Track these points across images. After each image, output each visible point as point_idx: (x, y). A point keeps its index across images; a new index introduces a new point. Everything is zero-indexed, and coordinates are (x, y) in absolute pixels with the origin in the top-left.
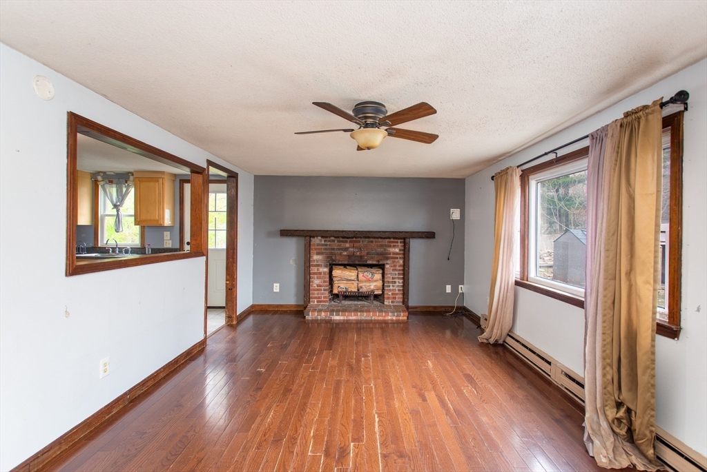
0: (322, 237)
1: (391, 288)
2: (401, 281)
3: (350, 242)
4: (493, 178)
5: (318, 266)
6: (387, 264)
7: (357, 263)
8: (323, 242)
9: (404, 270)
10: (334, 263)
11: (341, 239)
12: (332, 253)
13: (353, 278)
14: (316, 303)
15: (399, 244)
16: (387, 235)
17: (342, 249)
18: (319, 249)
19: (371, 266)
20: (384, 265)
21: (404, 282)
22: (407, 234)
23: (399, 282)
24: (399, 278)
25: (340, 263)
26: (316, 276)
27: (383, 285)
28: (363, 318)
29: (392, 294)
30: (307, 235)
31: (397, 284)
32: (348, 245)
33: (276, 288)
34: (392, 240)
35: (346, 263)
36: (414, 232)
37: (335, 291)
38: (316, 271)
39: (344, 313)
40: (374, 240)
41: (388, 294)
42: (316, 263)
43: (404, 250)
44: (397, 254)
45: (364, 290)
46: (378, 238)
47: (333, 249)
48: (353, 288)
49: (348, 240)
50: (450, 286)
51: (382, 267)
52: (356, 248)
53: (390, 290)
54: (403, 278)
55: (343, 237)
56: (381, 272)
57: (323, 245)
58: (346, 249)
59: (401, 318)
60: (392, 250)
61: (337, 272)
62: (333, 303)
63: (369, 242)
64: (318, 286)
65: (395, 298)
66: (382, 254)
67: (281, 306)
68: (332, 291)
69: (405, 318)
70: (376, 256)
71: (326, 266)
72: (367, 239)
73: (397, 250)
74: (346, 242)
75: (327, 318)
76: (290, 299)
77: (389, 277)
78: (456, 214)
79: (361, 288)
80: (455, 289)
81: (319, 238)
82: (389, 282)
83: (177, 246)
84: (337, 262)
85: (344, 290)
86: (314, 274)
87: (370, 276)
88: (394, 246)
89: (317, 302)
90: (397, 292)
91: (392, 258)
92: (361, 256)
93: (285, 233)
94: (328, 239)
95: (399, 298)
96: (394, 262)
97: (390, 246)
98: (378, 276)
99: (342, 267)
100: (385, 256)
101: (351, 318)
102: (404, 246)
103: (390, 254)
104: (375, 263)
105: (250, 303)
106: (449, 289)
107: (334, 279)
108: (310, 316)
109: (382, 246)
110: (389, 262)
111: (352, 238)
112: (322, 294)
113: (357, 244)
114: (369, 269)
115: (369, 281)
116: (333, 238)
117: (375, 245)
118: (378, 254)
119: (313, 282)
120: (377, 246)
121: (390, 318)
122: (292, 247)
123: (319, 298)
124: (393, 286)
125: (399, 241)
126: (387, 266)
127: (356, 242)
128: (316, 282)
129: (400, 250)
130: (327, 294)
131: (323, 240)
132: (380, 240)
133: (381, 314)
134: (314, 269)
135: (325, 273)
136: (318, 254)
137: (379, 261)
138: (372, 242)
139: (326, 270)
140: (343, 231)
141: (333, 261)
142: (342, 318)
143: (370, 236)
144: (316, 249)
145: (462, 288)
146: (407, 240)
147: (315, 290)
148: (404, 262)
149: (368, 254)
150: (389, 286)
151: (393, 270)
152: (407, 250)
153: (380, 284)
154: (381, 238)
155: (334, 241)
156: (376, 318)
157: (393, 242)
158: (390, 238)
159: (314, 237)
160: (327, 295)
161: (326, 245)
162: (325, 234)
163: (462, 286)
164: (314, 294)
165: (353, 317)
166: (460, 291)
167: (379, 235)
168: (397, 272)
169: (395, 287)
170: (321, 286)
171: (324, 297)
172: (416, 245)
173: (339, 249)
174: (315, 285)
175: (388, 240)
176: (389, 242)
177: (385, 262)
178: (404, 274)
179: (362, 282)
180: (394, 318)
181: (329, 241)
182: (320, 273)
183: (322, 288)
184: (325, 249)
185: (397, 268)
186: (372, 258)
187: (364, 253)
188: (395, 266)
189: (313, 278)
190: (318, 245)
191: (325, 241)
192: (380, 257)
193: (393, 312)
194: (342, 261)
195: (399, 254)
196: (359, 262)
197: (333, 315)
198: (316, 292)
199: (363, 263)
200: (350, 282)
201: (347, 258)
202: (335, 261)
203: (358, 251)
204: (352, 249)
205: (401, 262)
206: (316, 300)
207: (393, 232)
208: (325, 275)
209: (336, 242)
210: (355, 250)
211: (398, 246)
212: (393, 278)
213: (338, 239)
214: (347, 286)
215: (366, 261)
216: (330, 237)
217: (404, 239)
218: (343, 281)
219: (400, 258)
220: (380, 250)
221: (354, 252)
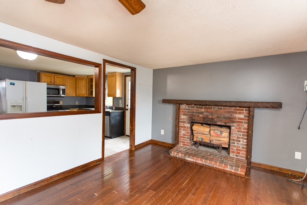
0: (187, 104)
1: (236, 144)
2: (245, 141)
3: (205, 108)
5: (184, 122)
6: (233, 126)
8: (187, 108)
9: (248, 132)
10: (194, 121)
11: (199, 106)
12: (192, 115)
13: (206, 133)
14: (182, 145)
15: (244, 111)
16: (233, 104)
17: (199, 113)
18: (185, 112)
19: (221, 126)
20: (230, 126)
21: (247, 142)
22: (251, 104)
23: (243, 142)
24: (243, 138)
25: (198, 122)
26: (182, 128)
27: (229, 142)
29: (237, 150)
30: (177, 103)
31: (241, 143)
32: (203, 110)
33: (162, 132)
34: (238, 108)
35: (202, 122)
36: (258, 102)
37: (195, 140)
38: (183, 126)
40: (223, 108)
41: (233, 148)
42: (182, 121)
43: (249, 117)
44: (242, 119)
45: (214, 142)
46: (226, 106)
47: (193, 112)
48: (206, 140)
50: (300, 153)
52: (209, 112)
53: (235, 146)
54: (247, 139)
56: (228, 131)
57: (187, 109)
58: (202, 113)
59: (239, 173)
60: (237, 116)
62: (194, 147)
63: (218, 109)
64: (184, 135)
65: (239, 153)
66: (229, 118)
67: (165, 143)
68: (193, 139)
70: (224, 120)
71: (189, 123)
72: (217, 107)
73: (242, 116)
74: (202, 108)
75: (182, 158)
76: (169, 140)
77: (234, 136)
79: (213, 141)
81: (185, 105)
82: (234, 140)
84: (196, 121)
85: (201, 140)
86: (181, 127)
87: (219, 133)
88: (240, 113)
89: (183, 144)
90: (241, 149)
91: (237, 122)
92: (212, 119)
93: (165, 101)
94: (190, 106)
95: (243, 154)
96: (238, 125)
97: (236, 113)
98: (225, 133)
99: (200, 125)
100: (232, 119)
101: (198, 162)
102: (249, 113)
103: (236, 118)
104: (223, 124)
105: (150, 138)
106: (298, 155)
107: (194, 132)
108: (173, 154)
109: (229, 112)
110: (235, 124)
111: (207, 105)
112: (186, 140)
113: (210, 110)
114: (219, 128)
115: (218, 136)
116: (193, 105)
117: (223, 112)
118: (225, 118)
119: (180, 132)
120: (225, 112)
121: (228, 169)
122: (170, 109)
123: (184, 142)
124: (238, 144)
125: (244, 109)
126: (233, 128)
127: (209, 108)
128: (182, 132)
129: (245, 116)
131: (187, 106)
132: (227, 108)
134: (181, 124)
135: (188, 127)
136: (184, 115)
137: (226, 123)
138: (221, 109)
139: (189, 125)
140: (199, 101)
141: (193, 120)
142: (192, 160)
144: (183, 112)
146: (251, 109)
147: (181, 137)
148: (248, 126)
149: (218, 117)
150: (234, 143)
151: (238, 131)
152: (251, 117)
153: (226, 140)
154: (229, 106)
155: (194, 107)
156: (217, 167)
157: (238, 110)
159: (182, 104)
160: (189, 141)
161: (189, 109)
164: (181, 139)
167: (225, 104)
168: (241, 134)
170: (185, 135)
171: (187, 143)
172: (260, 114)
173: (197, 113)
174: (182, 134)
175: (235, 108)
176: (234, 109)
177: (231, 124)
178: (248, 136)
179: (212, 136)
180: (233, 171)
181: (191, 107)
182: (185, 127)
183: (186, 137)
184: (189, 112)
185: (242, 130)
186: (220, 121)
187: (215, 116)
188: (240, 128)
189: (181, 129)
190: (184, 109)
191: (188, 107)
192: (227, 120)
193: (232, 166)
194: (199, 121)
195: (244, 119)
196: (210, 122)
197: (186, 157)
198: (182, 138)
199: (214, 123)
200: (204, 135)
201: (203, 119)
202: (194, 120)
203: (210, 115)
204: (206, 113)
205: (246, 126)
206: (182, 143)
207: (237, 102)
208: (188, 128)
209: (195, 108)
210: (208, 114)
211: (243, 113)
212: (237, 138)
213: (197, 106)
214: (202, 137)
215: (216, 122)
216: (191, 104)
217: (249, 107)
218: (199, 134)
219: (245, 123)
220: (227, 115)
221: (207, 115)
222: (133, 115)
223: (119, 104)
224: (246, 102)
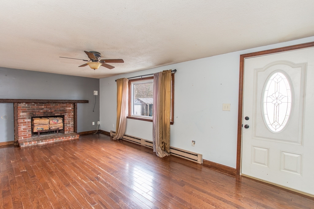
0: (26, 103)
1: (68, 126)
2: (73, 122)
3: (45, 105)
4: (116, 81)
5: (24, 118)
7: (49, 115)
8: (27, 106)
9: (74, 117)
10: (35, 116)
11: (39, 104)
12: (33, 111)
13: (47, 123)
14: (23, 138)
15: (72, 106)
16: (66, 101)
17: (40, 109)
18: (24, 109)
19: (56, 117)
20: (64, 116)
21: (74, 123)
22: (76, 101)
23: (72, 123)
24: (72, 121)
25: (38, 116)
26: (22, 124)
27: (64, 125)
28: (57, 141)
29: (69, 129)
30: (15, 102)
31: (71, 124)
32: (43, 107)
34: (68, 104)
35: (42, 116)
36: (79, 100)
37: (35, 131)
38: (22, 121)
39: (46, 140)
40: (58, 104)
42: (22, 117)
43: (74, 108)
44: (71, 110)
45: (53, 128)
46: (60, 103)
47: (34, 109)
48: (46, 128)
49: (43, 104)
50: (94, 122)
51: (63, 117)
52: (48, 108)
53: (67, 127)
54: (74, 121)
55: (40, 103)
56: (62, 119)
57: (26, 107)
58: (42, 109)
59: (76, 138)
60: (68, 108)
61: (36, 121)
63: (55, 105)
64: (24, 129)
65: (70, 130)
66: (63, 110)
68: (33, 131)
69: (78, 138)
70: (60, 112)
71: (29, 118)
72: (54, 104)
73: (70, 108)
74: (42, 105)
75: (35, 144)
77: (66, 121)
78: (96, 93)
79: (51, 127)
80: (96, 123)
81: (24, 103)
82: (67, 123)
84: (36, 116)
85: (41, 130)
87: (56, 121)
88: (69, 107)
89: (24, 138)
90: (71, 127)
91: (68, 112)
92: (51, 112)
94: (30, 104)
95: (72, 130)
96: (69, 114)
97: (67, 107)
98: (60, 121)
99: (39, 118)
100: (65, 111)
101: (50, 142)
102: (74, 106)
103: (67, 110)
104: (59, 115)
106: (93, 123)
107: (34, 125)
108: (25, 145)
109: (63, 107)
110: (66, 114)
111: (46, 103)
112: (27, 133)
113: (49, 106)
115: (56, 123)
116: (34, 104)
117: (59, 107)
119: (20, 127)
120: (60, 107)
123: (25, 135)
124: (69, 125)
125: (71, 104)
126: (66, 116)
127: (48, 105)
128: (22, 127)
129: (72, 109)
130: (30, 133)
132: (61, 104)
133: (66, 137)
135: (28, 122)
136: (23, 112)
137: (61, 114)
138: (57, 105)
139: (30, 120)
140: (41, 100)
141: (34, 115)
143: (57, 102)
144: (22, 110)
145: (99, 123)
146: (76, 104)
147: (22, 132)
148: (74, 114)
149: (55, 111)
150: (67, 125)
151: (69, 118)
152: (75, 108)
153: (62, 125)
154: (62, 103)
155: (34, 105)
156: (64, 140)
157: (68, 105)
158: (67, 103)
159: (20, 103)
161: (29, 107)
162: (28, 101)
163: (99, 122)
164: (21, 134)
166: (98, 124)
167: (62, 102)
168: (71, 119)
169: (70, 125)
171: (28, 135)
172: (79, 106)
173: (38, 109)
174: (22, 129)
175: (66, 104)
176: (66, 105)
177: (64, 114)
178: (74, 119)
179: (51, 124)
180: (73, 138)
181: (31, 105)
182: (26, 122)
183: (27, 130)
184: (29, 109)
185: (71, 116)
186: (57, 113)
187: (52, 111)
188: (70, 116)
189: (20, 125)
190: (23, 107)
191: (28, 105)
192: (62, 112)
193: (72, 136)
194: (39, 115)
195: (72, 110)
196: (50, 115)
198: (23, 133)
199: (53, 115)
200: (44, 125)
201: (43, 113)
202: (35, 115)
203: (50, 110)
204: (46, 109)
205: (73, 114)
206: (23, 137)
207: (69, 100)
208: (29, 123)
209: (35, 105)
210: (47, 109)
211: (71, 107)
212: (69, 121)
213: (37, 104)
214: (42, 127)
215: (54, 114)
216: (31, 103)
217: (74, 103)
218: (41, 125)
219: (72, 112)
220: (62, 109)
221: (47, 110)
224: (74, 100)
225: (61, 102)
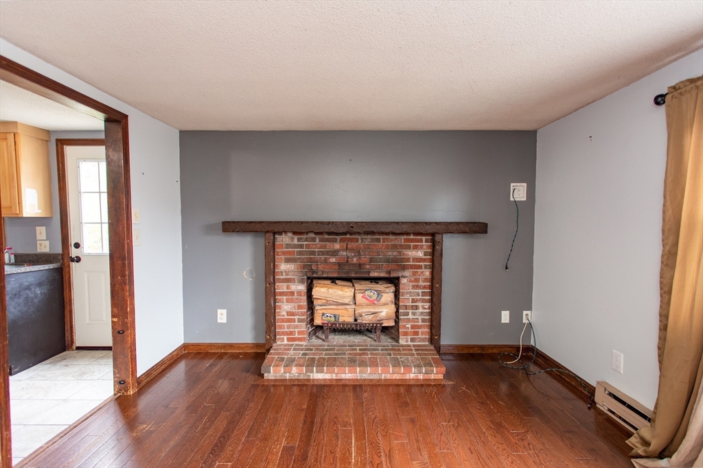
0: (294, 233)
1: (410, 316)
2: (427, 305)
3: (342, 241)
4: (659, 100)
5: (288, 280)
6: (404, 277)
7: (353, 275)
8: (296, 242)
9: (432, 287)
10: (315, 275)
11: (326, 236)
12: (310, 260)
13: (346, 301)
14: (286, 342)
15: (424, 243)
16: (405, 228)
17: (327, 253)
18: (289, 253)
19: (376, 280)
20: (398, 278)
21: (432, 308)
22: (438, 227)
23: (424, 308)
24: (423, 301)
25: (325, 275)
26: (285, 298)
27: (397, 311)
28: (365, 376)
29: (413, 327)
30: (267, 231)
31: (421, 310)
32: (337, 246)
33: (222, 316)
34: (412, 237)
35: (335, 275)
36: (451, 223)
37: (318, 321)
38: (285, 290)
40: (381, 237)
41: (406, 326)
42: (284, 277)
43: (433, 254)
44: (420, 260)
45: (367, 319)
46: (387, 234)
47: (313, 253)
48: (346, 317)
49: (338, 238)
50: (508, 312)
51: (395, 282)
52: (352, 250)
53: (408, 320)
54: (431, 301)
55: (329, 233)
56: (393, 289)
57: (295, 246)
58: (335, 253)
59: (432, 377)
60: (411, 253)
61: (320, 291)
62: (315, 341)
63: (372, 240)
64: (289, 313)
65: (417, 333)
66: (395, 260)
67: (231, 346)
68: (312, 320)
69: (441, 376)
70: (385, 264)
71: (301, 281)
72: (369, 237)
73: (420, 254)
74: (335, 241)
75: (302, 377)
76: (245, 334)
77: (406, 300)
78: (519, 192)
79: (361, 316)
80: (517, 317)
81: (290, 234)
82: (406, 307)
83: (59, 250)
84: (320, 274)
85: (333, 319)
86: (282, 294)
87: (375, 297)
88: (416, 247)
89: (289, 340)
90: (420, 323)
91: (412, 267)
92: (360, 265)
93: (230, 227)
94: (304, 236)
95: (424, 333)
96: (414, 274)
97: (408, 247)
98: (388, 296)
99: (328, 282)
100: (401, 264)
101: (343, 376)
102: (433, 247)
103: (408, 260)
104: (383, 275)
105: (180, 341)
106: (505, 317)
107: (315, 302)
108: (273, 373)
109: (394, 247)
110: (407, 273)
111: (345, 234)
112: (297, 327)
113: (352, 245)
114: (374, 286)
115: (373, 304)
116: (312, 235)
117: (383, 246)
118: (388, 261)
119: (280, 307)
120: (387, 247)
121: (412, 376)
122: (245, 249)
123: (291, 333)
124: (414, 314)
125: (424, 238)
126: (404, 281)
127: (351, 240)
128: (285, 308)
129: (426, 254)
130: (304, 327)
131: (296, 238)
132: (391, 237)
133: (397, 369)
134: (281, 287)
135: (299, 293)
136: (288, 261)
137: (389, 272)
138: (378, 240)
139: (302, 288)
140: (329, 223)
141: (314, 272)
142: (328, 376)
143: (375, 230)
144: (284, 253)
145: (527, 317)
146: (438, 238)
147: (283, 321)
148: (432, 273)
149: (371, 260)
150: (407, 314)
151: (414, 287)
152: (437, 254)
153: (391, 309)
154: (394, 234)
155: (313, 240)
156: (389, 377)
157: (412, 241)
158: (408, 234)
159: (280, 233)
160: (304, 329)
161: (301, 246)
162: (299, 228)
163: (529, 312)
164: (282, 327)
165: (347, 375)
166: (525, 321)
167: (390, 229)
168: (420, 291)
169: (418, 315)
170: (293, 314)
171: (300, 333)
172: (452, 245)
173: (323, 253)
174: (284, 313)
175: (405, 237)
176: (406, 240)
177: (400, 274)
178: (432, 294)
179: (361, 305)
180: (421, 377)
181: (306, 241)
182: (292, 293)
183: (296, 317)
184: (300, 253)
185: (421, 283)
186: (378, 267)
187: (365, 259)
188: (417, 280)
189: (280, 301)
190: (288, 246)
191: (299, 240)
192: (393, 266)
193: (418, 366)
194: (327, 273)
195: (424, 260)
196: (356, 273)
197: (313, 372)
198: (286, 324)
199: (364, 275)
200: (341, 307)
201: (337, 267)
202: (316, 273)
203: (355, 256)
204: (345, 253)
205: (427, 273)
206: (285, 337)
207: (414, 223)
208: (301, 295)
209: (317, 240)
210: (349, 254)
211: (422, 247)
212: (413, 301)
213: (321, 236)
214: (336, 312)
215: (369, 272)
216: (307, 233)
217: (433, 235)
218: (330, 305)
219: (426, 267)
220: (392, 254)
221: (348, 257)
222: (123, 276)
223: (35, 240)
224: (431, 223)
225: (387, 231)
